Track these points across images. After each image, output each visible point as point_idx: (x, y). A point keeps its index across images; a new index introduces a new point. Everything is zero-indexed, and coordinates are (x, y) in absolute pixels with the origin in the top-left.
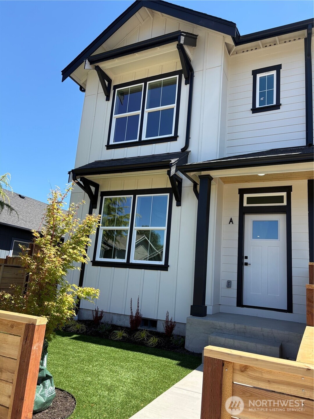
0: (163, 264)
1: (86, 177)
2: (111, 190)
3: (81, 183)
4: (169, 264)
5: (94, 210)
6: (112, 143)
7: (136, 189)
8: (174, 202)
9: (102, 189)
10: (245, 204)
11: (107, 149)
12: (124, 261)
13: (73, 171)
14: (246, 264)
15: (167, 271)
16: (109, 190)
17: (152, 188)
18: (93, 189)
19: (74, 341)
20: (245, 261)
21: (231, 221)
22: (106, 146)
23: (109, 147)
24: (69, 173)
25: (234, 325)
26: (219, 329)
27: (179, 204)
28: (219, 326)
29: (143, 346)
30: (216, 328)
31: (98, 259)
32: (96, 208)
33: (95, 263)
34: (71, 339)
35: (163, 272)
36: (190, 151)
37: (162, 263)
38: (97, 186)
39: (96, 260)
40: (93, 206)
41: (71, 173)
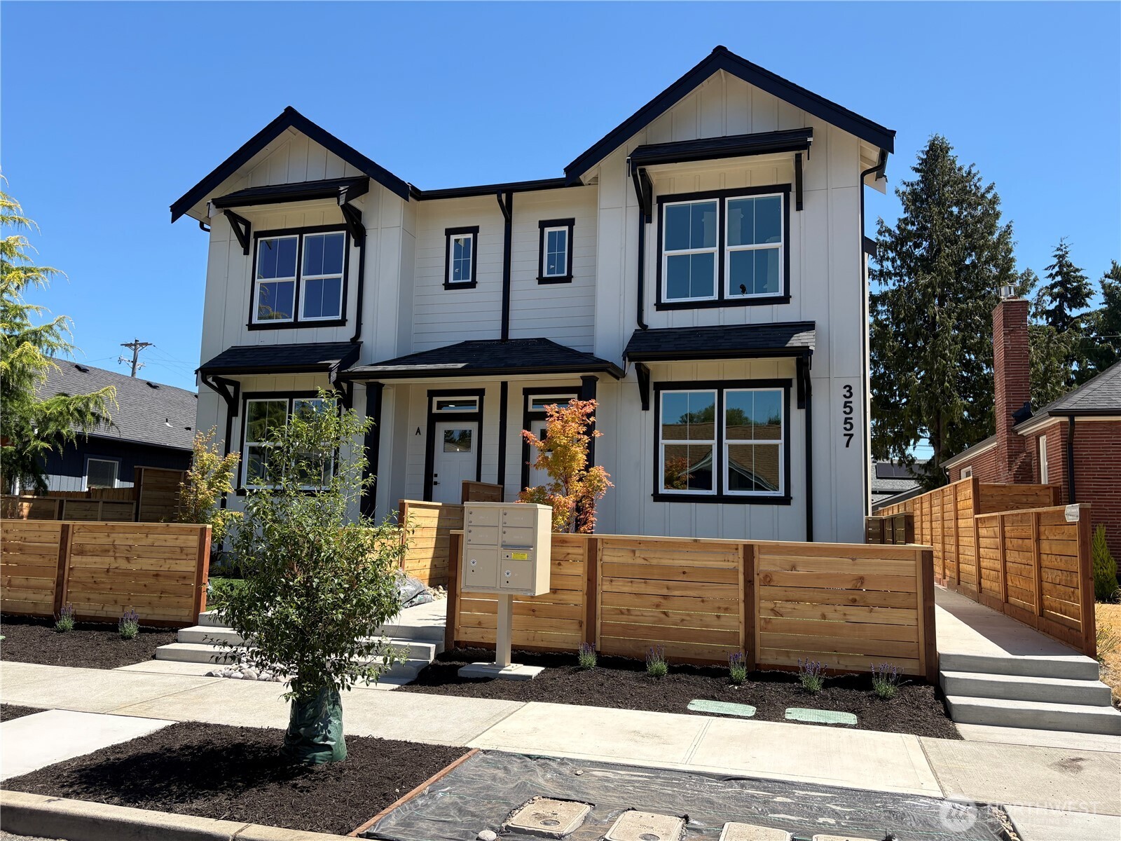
3: (214, 384)
5: (234, 418)
6: (255, 320)
7: (292, 391)
9: (244, 390)
10: (435, 410)
11: (248, 331)
13: (200, 369)
14: (436, 483)
17: (315, 390)
18: (231, 389)
20: (435, 479)
21: (418, 431)
22: (247, 325)
23: (252, 327)
24: (197, 372)
32: (237, 415)
33: (240, 492)
36: (363, 342)
37: (329, 488)
38: (238, 386)
40: (232, 412)
41: (199, 372)
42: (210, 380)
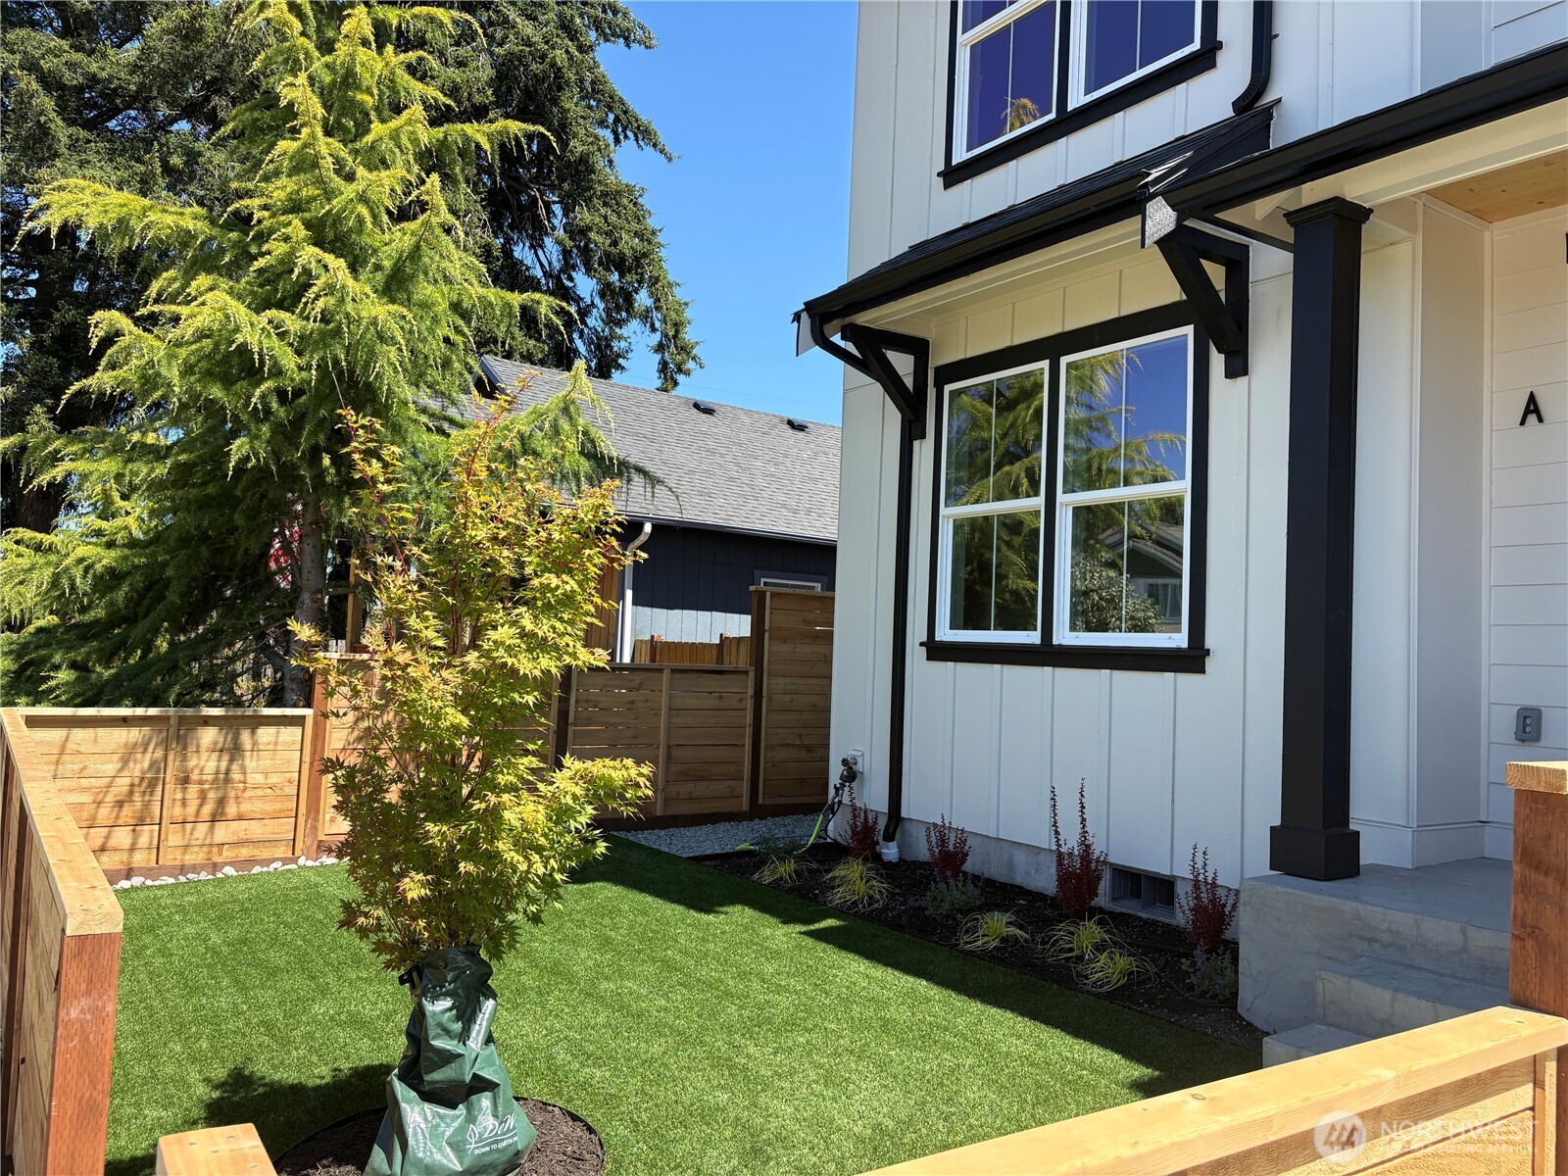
0: (1184, 644)
1: (864, 318)
2: (970, 354)
3: (851, 348)
4: (1208, 644)
5: (916, 444)
6: (960, 155)
7: (1058, 330)
8: (1217, 361)
9: (938, 358)
11: (947, 186)
12: (1033, 637)
13: (810, 306)
15: (1203, 671)
16: (961, 356)
17: (1123, 314)
18: (902, 363)
19: (809, 941)
21: (1533, 407)
22: (939, 175)
23: (953, 175)
24: (797, 317)
25: (1463, 931)
26: (1390, 945)
27: (1237, 367)
28: (1390, 931)
29: (1055, 986)
30: (1375, 940)
31: (945, 633)
32: (923, 436)
33: (938, 651)
34: (801, 933)
35: (1185, 679)
36: (1279, 100)
37: (1179, 640)
38: (918, 347)
39: (937, 639)
40: (912, 431)
41: (804, 315)
42: (837, 339)
